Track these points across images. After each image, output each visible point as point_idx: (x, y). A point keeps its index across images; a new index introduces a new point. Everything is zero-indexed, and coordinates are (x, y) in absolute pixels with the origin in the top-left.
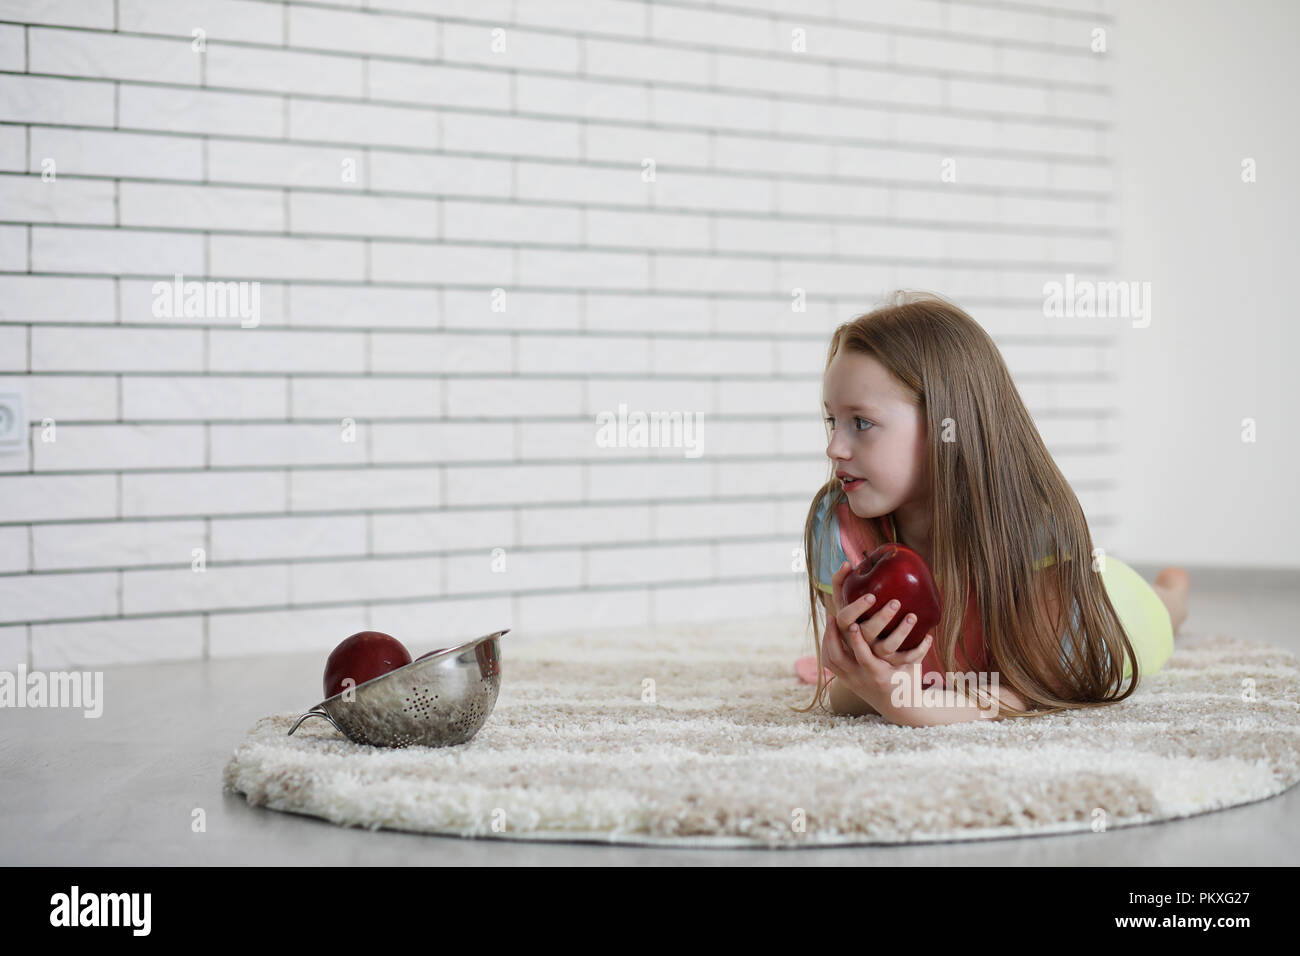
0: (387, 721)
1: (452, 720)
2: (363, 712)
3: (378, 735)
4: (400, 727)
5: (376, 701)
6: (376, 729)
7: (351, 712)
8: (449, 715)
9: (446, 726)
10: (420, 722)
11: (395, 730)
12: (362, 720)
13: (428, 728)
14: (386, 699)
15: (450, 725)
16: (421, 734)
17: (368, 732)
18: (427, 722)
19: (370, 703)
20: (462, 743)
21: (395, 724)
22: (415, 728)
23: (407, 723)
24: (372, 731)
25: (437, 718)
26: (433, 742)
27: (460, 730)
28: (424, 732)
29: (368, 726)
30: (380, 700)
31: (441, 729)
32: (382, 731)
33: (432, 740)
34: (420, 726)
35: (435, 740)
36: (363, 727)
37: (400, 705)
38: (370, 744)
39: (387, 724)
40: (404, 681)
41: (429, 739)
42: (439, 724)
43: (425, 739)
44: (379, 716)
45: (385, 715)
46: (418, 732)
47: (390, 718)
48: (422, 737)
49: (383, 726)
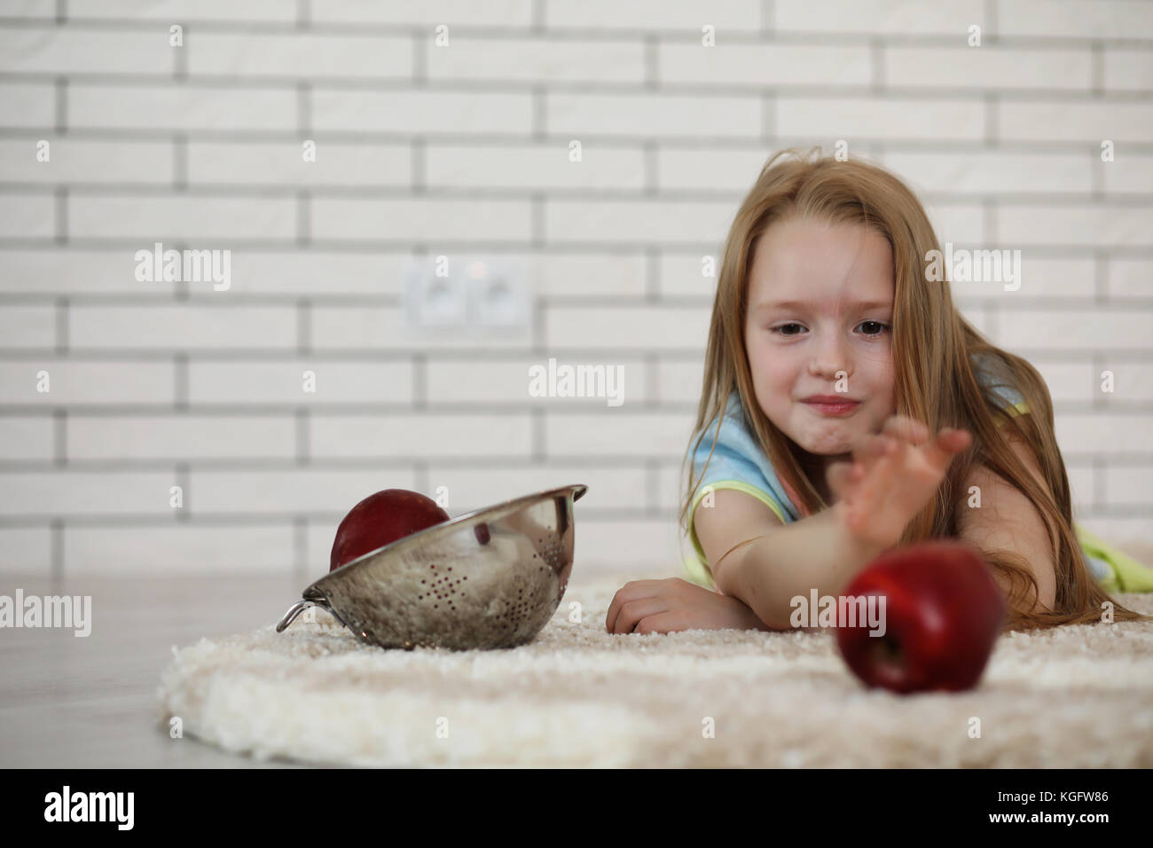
0: (400, 613)
1: (491, 612)
2: (368, 601)
3: (388, 632)
4: (416, 620)
5: (382, 584)
6: (386, 623)
7: (354, 600)
8: (487, 604)
9: (482, 620)
10: (445, 614)
11: (411, 624)
12: (367, 613)
13: (456, 623)
14: (398, 580)
15: (488, 619)
16: (446, 631)
17: (376, 628)
18: (454, 614)
19: (377, 588)
20: (511, 646)
21: (409, 615)
22: (437, 623)
23: (424, 613)
24: (381, 625)
25: (469, 608)
26: (465, 643)
27: (505, 627)
28: (449, 627)
29: (375, 620)
30: (390, 582)
31: (474, 624)
32: (393, 627)
33: (462, 639)
34: (444, 620)
35: (466, 639)
36: (369, 622)
37: (415, 591)
38: (379, 644)
39: (399, 617)
40: (419, 556)
41: (457, 638)
42: (471, 618)
43: (450, 638)
44: (387, 604)
45: (395, 603)
46: (441, 628)
47: (404, 609)
48: (448, 635)
49: (394, 620)
